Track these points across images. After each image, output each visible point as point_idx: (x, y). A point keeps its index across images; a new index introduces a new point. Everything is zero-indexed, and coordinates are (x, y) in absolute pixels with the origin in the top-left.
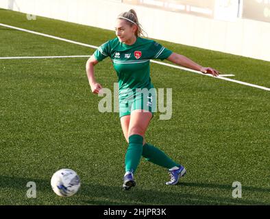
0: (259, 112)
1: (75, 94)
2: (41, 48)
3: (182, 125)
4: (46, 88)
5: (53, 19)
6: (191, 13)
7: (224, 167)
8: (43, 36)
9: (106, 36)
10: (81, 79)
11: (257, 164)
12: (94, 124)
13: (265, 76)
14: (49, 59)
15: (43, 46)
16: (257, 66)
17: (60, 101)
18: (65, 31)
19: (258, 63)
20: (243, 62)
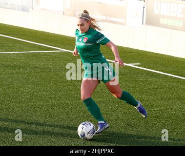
0: (157, 89)
1: (32, 78)
2: (9, 46)
3: (105, 98)
4: (12, 73)
5: (16, 27)
6: (111, 22)
7: (134, 126)
8: (10, 38)
9: (53, 38)
10: (36, 67)
11: (156, 124)
12: (45, 98)
13: (161, 65)
14: (14, 54)
15: (10, 45)
16: (156, 57)
17: (22, 82)
18: (25, 35)
19: (156, 56)
20: (146, 55)
